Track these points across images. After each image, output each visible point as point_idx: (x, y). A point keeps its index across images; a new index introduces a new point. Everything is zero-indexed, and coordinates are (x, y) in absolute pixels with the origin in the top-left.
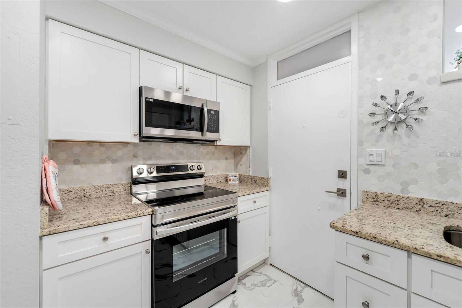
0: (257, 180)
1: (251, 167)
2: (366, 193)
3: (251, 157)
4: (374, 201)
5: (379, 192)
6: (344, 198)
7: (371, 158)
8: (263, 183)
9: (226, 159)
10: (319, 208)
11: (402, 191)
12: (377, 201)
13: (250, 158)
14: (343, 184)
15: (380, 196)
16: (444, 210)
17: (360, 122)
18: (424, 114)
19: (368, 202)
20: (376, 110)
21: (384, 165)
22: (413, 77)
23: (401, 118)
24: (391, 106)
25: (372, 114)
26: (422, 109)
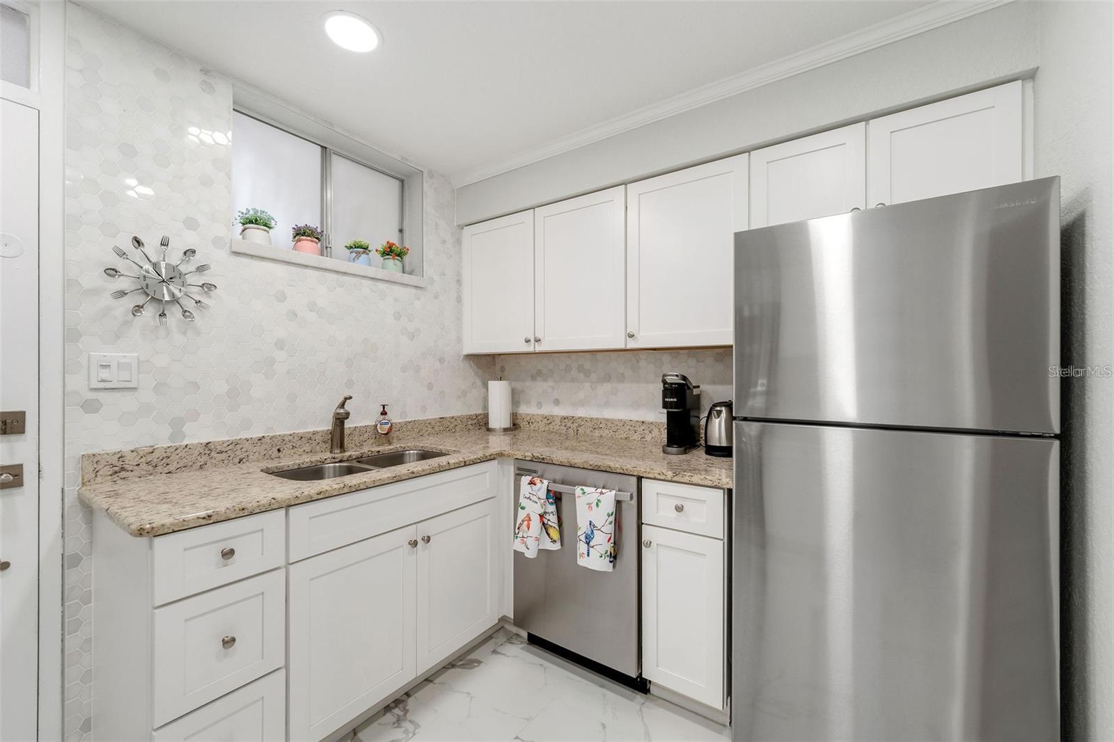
2: (93, 459)
4: (115, 473)
5: (126, 449)
6: (15, 492)
7: (104, 374)
11: (172, 438)
12: (123, 469)
15: (128, 458)
16: (238, 453)
17: (70, 283)
18: (210, 297)
19: (99, 479)
20: (120, 264)
21: (135, 389)
22: (191, 224)
23: (173, 295)
24: (155, 266)
25: (112, 272)
26: (208, 287)
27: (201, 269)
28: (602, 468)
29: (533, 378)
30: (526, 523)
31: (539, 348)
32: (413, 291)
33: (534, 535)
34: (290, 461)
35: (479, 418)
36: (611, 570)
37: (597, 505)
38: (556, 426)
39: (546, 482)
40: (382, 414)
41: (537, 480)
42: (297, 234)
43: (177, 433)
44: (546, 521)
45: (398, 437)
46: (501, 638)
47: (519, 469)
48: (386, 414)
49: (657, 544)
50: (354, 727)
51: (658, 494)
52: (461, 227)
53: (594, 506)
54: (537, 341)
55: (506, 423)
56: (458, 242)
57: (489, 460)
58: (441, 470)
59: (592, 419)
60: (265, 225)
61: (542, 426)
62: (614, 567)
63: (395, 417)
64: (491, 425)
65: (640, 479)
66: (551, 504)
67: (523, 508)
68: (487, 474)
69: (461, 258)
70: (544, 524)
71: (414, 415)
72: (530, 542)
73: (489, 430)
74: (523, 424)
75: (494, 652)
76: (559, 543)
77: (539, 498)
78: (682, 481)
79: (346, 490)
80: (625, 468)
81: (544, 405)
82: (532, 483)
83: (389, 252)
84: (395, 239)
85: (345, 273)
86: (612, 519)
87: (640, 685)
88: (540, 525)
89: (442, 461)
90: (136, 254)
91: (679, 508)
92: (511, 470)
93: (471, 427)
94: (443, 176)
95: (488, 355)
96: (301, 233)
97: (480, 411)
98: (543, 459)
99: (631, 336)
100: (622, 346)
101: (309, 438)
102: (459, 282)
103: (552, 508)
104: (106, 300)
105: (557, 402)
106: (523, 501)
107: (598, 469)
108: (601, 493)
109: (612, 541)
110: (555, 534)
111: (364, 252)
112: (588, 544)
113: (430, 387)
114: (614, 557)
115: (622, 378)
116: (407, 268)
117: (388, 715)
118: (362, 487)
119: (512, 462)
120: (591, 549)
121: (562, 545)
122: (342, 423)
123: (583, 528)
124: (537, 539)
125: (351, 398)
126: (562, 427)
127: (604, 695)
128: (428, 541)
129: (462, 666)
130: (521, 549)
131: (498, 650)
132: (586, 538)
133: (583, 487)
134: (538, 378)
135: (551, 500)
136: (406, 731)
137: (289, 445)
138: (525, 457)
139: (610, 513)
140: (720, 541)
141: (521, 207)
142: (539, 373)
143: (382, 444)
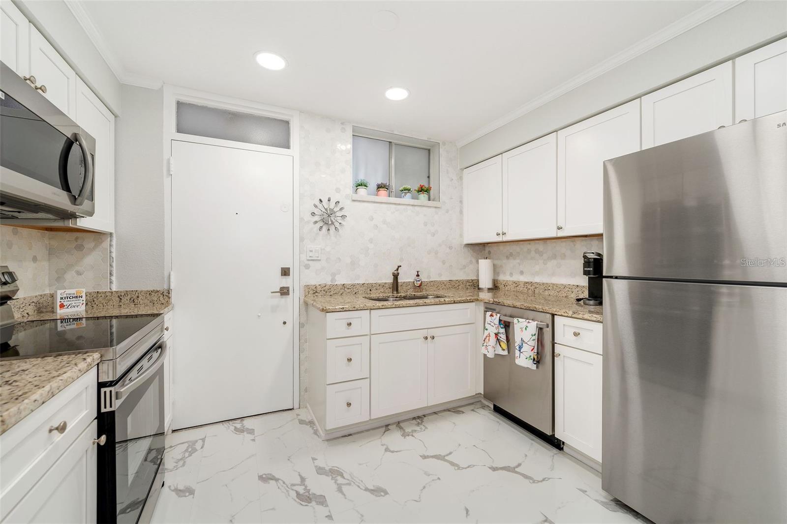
0: (138, 297)
1: (114, 275)
2: (307, 286)
3: (114, 255)
4: (314, 293)
5: (317, 284)
6: (287, 296)
7: (311, 254)
8: (156, 299)
9: (35, 259)
10: (260, 314)
11: (332, 281)
12: (316, 292)
13: (113, 258)
14: (286, 282)
15: (319, 287)
16: (354, 289)
17: (301, 219)
18: (344, 221)
19: (309, 295)
20: (316, 211)
21: (320, 260)
22: (338, 190)
23: (332, 221)
24: (326, 210)
25: (313, 214)
26: (343, 217)
27: (341, 209)
28: (531, 308)
29: (508, 258)
30: (488, 338)
31: (505, 238)
32: (434, 210)
33: (492, 345)
34: (374, 295)
35: (474, 281)
36: (535, 369)
37: (526, 329)
38: (520, 288)
39: (499, 315)
40: (417, 276)
41: (494, 314)
42: (378, 188)
43: (333, 280)
44: (499, 338)
45: (425, 289)
46: (479, 405)
47: (486, 308)
48: (419, 276)
49: (564, 356)
50: (399, 420)
51: (564, 325)
52: (462, 169)
53: (524, 329)
54: (504, 234)
55: (490, 286)
56: (461, 178)
57: (469, 302)
58: (441, 304)
59: (543, 284)
60: (365, 186)
61: (512, 287)
62: (537, 367)
63: (424, 278)
64: (480, 286)
65: (553, 315)
66: (502, 328)
67: (487, 330)
68: (469, 310)
69: (462, 188)
70: (498, 339)
71: (435, 278)
72: (490, 348)
73: (479, 289)
74: (501, 286)
75: (473, 410)
76: (507, 351)
77: (495, 324)
78: (578, 317)
79: (394, 306)
80: (544, 309)
81: (514, 274)
82: (491, 315)
83: (421, 190)
84: (424, 183)
85: (399, 204)
86: (536, 337)
87: (557, 444)
88: (495, 339)
89: (442, 300)
90: (320, 206)
91: (576, 334)
92: (482, 309)
93: (468, 286)
94: (451, 142)
95: (481, 244)
96: (379, 187)
97: (475, 278)
98: (499, 302)
99: (559, 228)
100: (554, 235)
101: (383, 286)
102: (461, 202)
103: (503, 330)
104: (312, 225)
105: (522, 273)
106: (487, 326)
107: (529, 309)
108: (529, 322)
109: (535, 350)
110: (504, 346)
111: (408, 192)
112: (520, 351)
113: (444, 262)
114: (538, 361)
115: (564, 257)
116: (432, 197)
117: (414, 421)
118: (401, 306)
119: (482, 304)
120: (521, 354)
121: (509, 353)
122: (397, 278)
123: (518, 342)
124: (494, 347)
125: (401, 266)
126: (525, 289)
127: (532, 444)
128: (433, 339)
129: (454, 412)
130: (486, 353)
131: (475, 410)
132: (519, 348)
133: (519, 319)
134: (511, 258)
135: (502, 326)
136: (421, 428)
137: (374, 288)
138: (490, 301)
139: (533, 334)
140: (600, 356)
141: (495, 154)
142: (511, 254)
143: (418, 292)
